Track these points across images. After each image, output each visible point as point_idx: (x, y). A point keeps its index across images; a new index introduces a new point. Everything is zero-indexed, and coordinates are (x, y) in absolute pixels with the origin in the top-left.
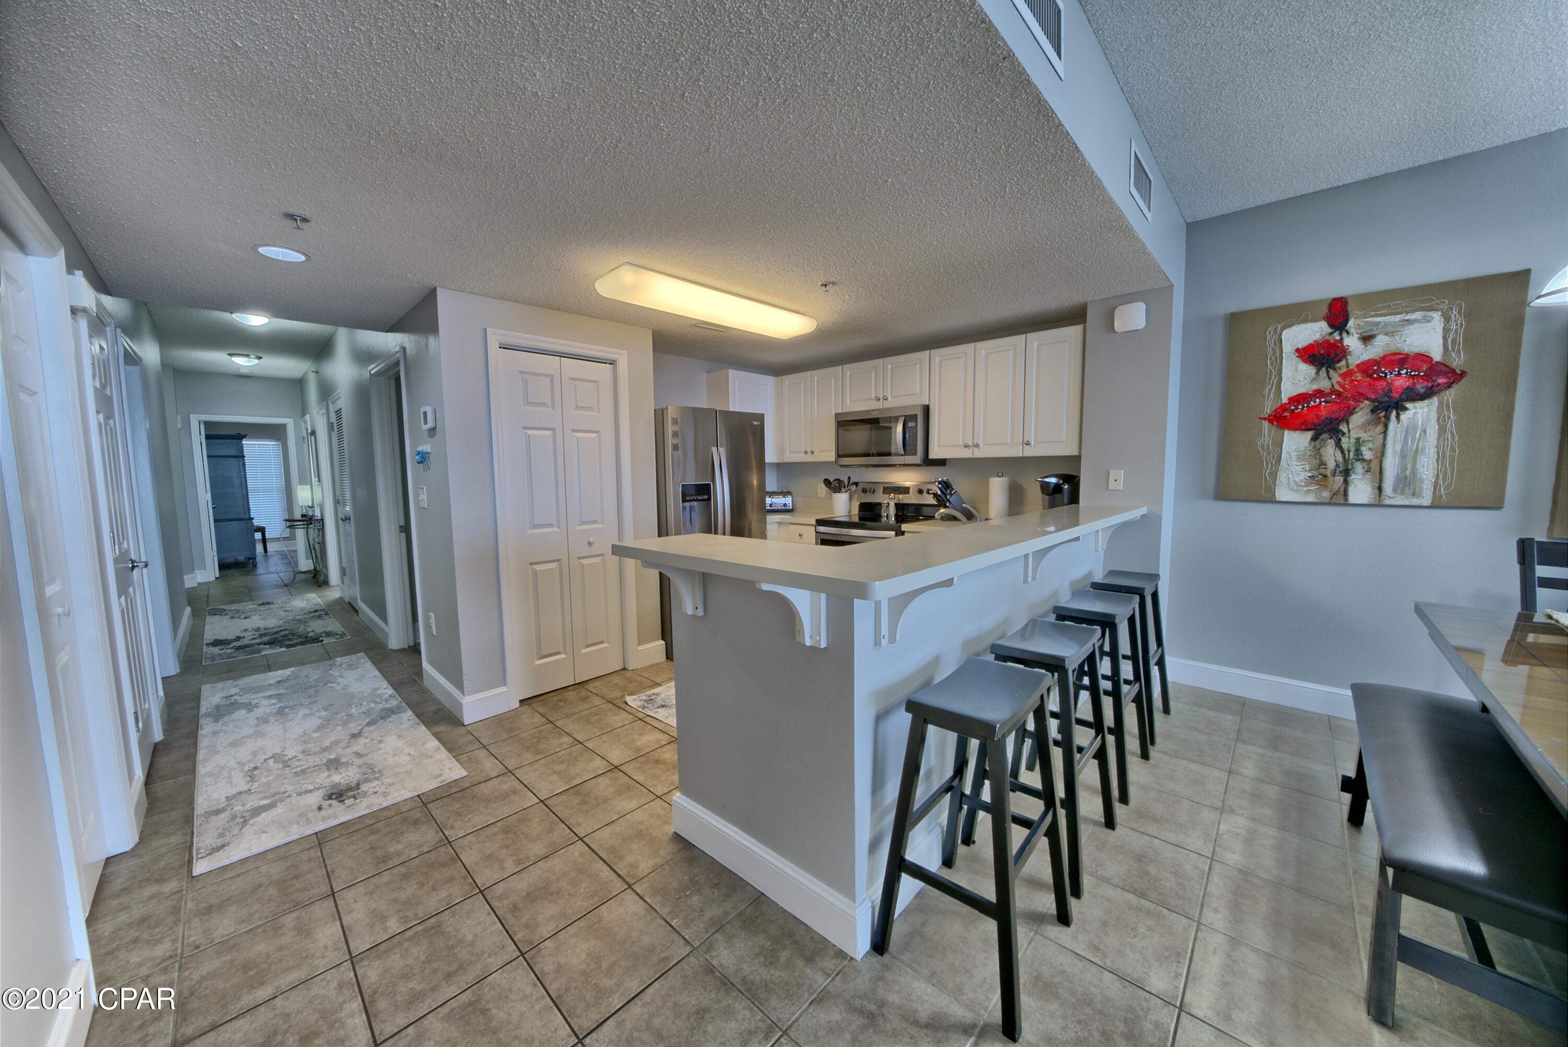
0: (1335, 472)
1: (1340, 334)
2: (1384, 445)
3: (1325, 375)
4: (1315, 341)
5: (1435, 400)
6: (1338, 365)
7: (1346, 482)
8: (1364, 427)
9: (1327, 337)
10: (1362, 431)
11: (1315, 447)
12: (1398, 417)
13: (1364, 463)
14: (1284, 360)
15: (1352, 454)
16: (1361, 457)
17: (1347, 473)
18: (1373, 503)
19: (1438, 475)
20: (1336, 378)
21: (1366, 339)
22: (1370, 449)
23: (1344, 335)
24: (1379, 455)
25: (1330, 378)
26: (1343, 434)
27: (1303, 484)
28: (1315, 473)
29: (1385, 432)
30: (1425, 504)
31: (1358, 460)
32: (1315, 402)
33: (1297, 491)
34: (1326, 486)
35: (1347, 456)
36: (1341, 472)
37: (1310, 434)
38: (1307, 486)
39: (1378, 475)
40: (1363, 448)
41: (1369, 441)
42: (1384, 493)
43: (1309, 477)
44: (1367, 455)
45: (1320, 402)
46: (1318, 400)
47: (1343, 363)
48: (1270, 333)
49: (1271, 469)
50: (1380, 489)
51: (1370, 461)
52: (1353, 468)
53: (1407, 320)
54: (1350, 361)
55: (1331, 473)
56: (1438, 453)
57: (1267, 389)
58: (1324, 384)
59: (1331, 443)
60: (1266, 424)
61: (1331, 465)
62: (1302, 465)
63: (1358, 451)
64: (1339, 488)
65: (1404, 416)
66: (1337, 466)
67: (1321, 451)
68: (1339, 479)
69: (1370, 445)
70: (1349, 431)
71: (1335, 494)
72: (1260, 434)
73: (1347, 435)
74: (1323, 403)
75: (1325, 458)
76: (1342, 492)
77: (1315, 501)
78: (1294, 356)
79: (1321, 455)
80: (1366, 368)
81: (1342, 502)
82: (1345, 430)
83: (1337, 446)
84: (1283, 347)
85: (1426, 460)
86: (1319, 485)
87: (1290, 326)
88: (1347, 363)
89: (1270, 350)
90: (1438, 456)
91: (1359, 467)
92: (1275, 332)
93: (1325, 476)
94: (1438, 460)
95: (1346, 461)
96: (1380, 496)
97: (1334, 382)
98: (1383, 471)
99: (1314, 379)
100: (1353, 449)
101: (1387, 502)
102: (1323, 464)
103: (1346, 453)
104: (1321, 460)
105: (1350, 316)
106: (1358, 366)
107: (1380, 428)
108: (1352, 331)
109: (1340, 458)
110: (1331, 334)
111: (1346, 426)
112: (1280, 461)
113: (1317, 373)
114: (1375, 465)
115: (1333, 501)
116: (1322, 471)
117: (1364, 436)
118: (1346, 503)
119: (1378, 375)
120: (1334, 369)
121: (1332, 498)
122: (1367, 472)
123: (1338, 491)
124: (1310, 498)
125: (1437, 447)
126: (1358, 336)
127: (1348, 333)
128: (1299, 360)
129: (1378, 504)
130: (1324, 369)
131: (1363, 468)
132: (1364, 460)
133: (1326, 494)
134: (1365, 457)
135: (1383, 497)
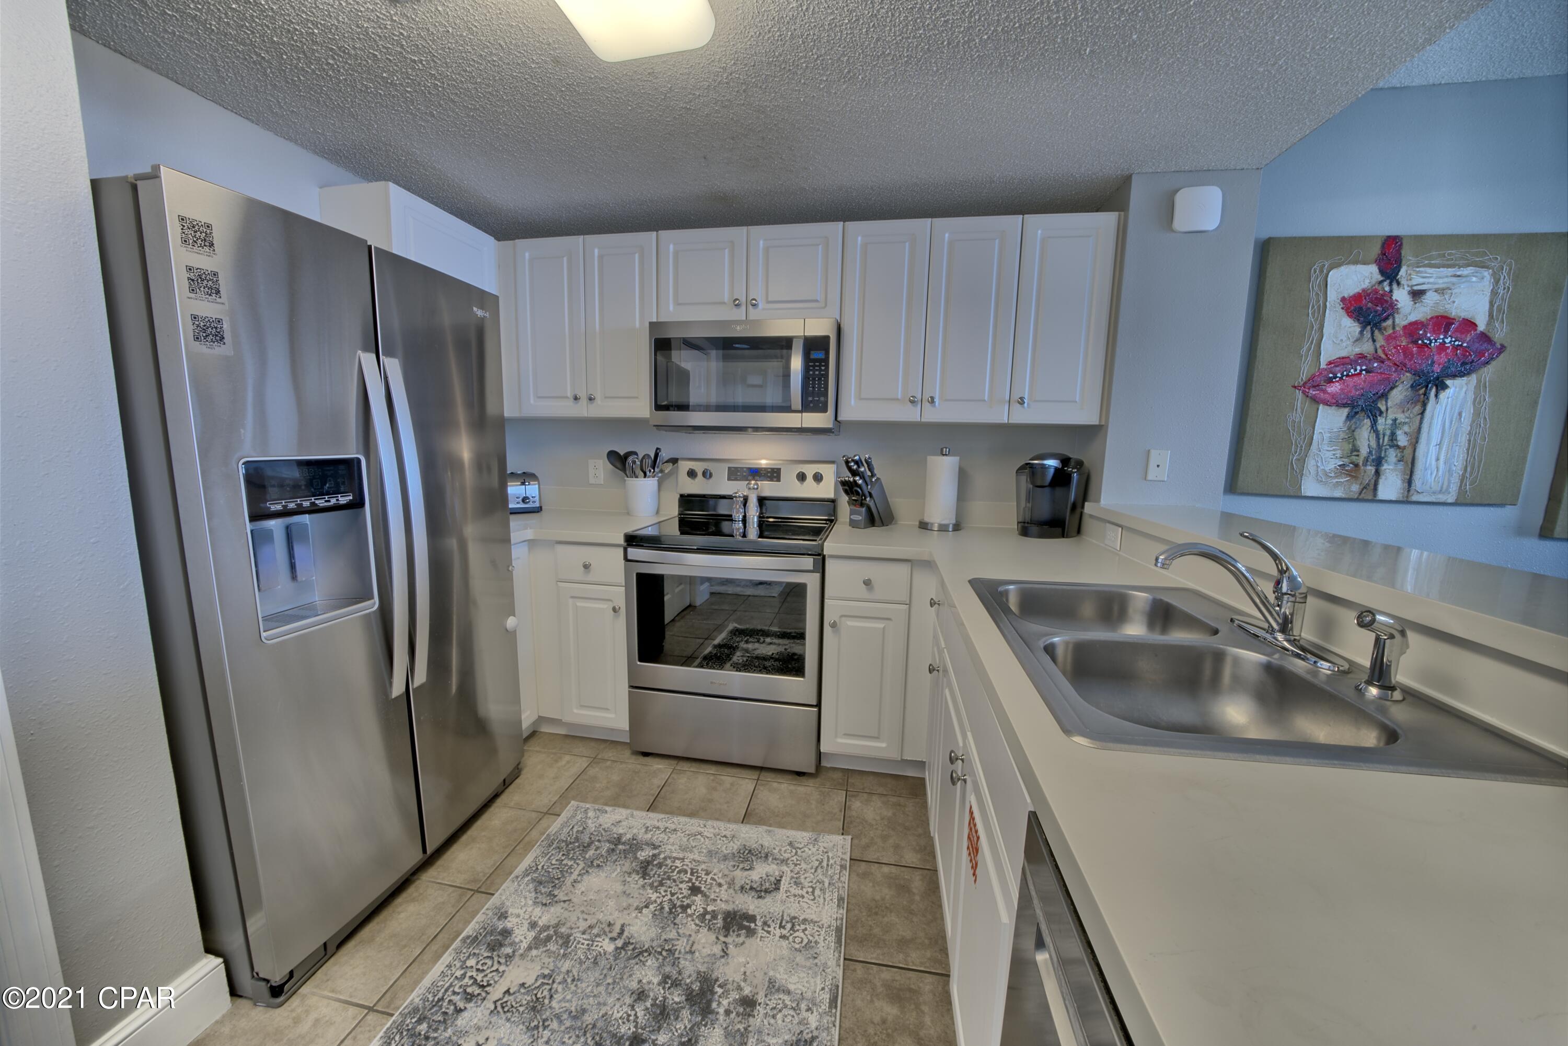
0: (1367, 461)
1: (1390, 285)
2: (1420, 429)
3: (1369, 336)
4: (1364, 290)
5: (1474, 378)
6: (1384, 324)
7: (1377, 473)
8: (1402, 407)
9: (1376, 287)
10: (1400, 411)
11: (1349, 428)
12: (1436, 396)
13: (1398, 451)
14: (1327, 311)
15: (1386, 438)
16: (1395, 443)
17: (1379, 462)
18: (1401, 499)
19: (1466, 467)
20: (1380, 340)
21: (1417, 295)
22: (1405, 433)
23: (1395, 286)
24: (1414, 441)
25: (1374, 341)
26: (1381, 413)
27: (1332, 475)
28: (1346, 460)
29: (1422, 413)
30: (1450, 501)
31: (1391, 446)
32: (1356, 370)
33: (1325, 483)
34: (1356, 478)
35: (1381, 441)
36: (1373, 460)
37: (1345, 411)
38: (1336, 477)
39: (1410, 466)
40: (1399, 433)
41: (1405, 423)
42: (1413, 488)
43: (1340, 466)
44: (1402, 440)
45: (1361, 370)
46: (1359, 368)
47: (1389, 322)
48: (1315, 272)
49: (1299, 454)
50: (1410, 482)
51: (1404, 448)
52: (1386, 456)
53: (1459, 276)
54: (1397, 321)
55: (1363, 462)
56: (1469, 441)
57: (1305, 349)
58: (1366, 347)
59: (1367, 422)
60: (1299, 395)
61: (1364, 451)
62: (1334, 450)
63: (1393, 436)
64: (1370, 481)
65: (1443, 395)
66: (1370, 452)
67: (1355, 433)
68: (1371, 469)
69: (1406, 428)
70: (1387, 410)
71: (1365, 488)
72: (1292, 407)
73: (1384, 415)
74: (1364, 372)
75: (1358, 443)
76: (1372, 487)
77: (1344, 496)
78: (1339, 307)
79: (1355, 439)
80: (1413, 329)
81: (1370, 498)
82: (1383, 408)
83: (1372, 427)
84: (1328, 293)
85: (1458, 447)
86: (1350, 476)
87: (1338, 265)
88: (1394, 322)
89: (1313, 295)
90: (1469, 444)
91: (1392, 455)
92: (1321, 271)
93: (1356, 465)
94: (1468, 450)
95: (1379, 447)
96: (1409, 491)
97: (1378, 346)
98: (1416, 461)
99: (1357, 340)
100: (1388, 432)
101: (1415, 498)
102: (1355, 450)
103: (1381, 436)
104: (1354, 445)
105: (1403, 262)
106: (1405, 327)
107: (1418, 408)
108: (1403, 281)
109: (1373, 444)
110: (1381, 282)
111: (1384, 402)
112: (1311, 444)
113: (1361, 332)
114: (1408, 452)
115: (1362, 495)
116: (1354, 458)
117: (1401, 417)
118: (1374, 500)
119: (1423, 341)
120: (1380, 330)
121: (1360, 494)
122: (1399, 461)
123: (1368, 484)
124: (1338, 493)
125: (1470, 433)
126: (1409, 289)
127: (1398, 284)
128: (1343, 313)
129: (1405, 501)
130: (1369, 328)
131: (1396, 456)
132: (1398, 447)
133: (1355, 488)
134: (1399, 443)
135: (1411, 492)
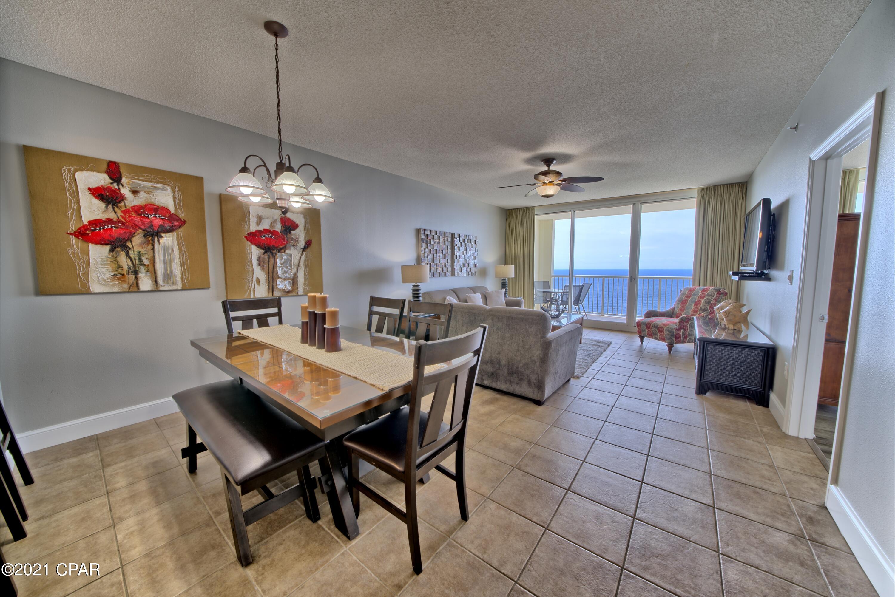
0: (129, 272)
1: (118, 185)
2: (154, 256)
3: (112, 209)
4: (102, 186)
5: (175, 233)
6: (119, 205)
7: (136, 278)
8: (141, 245)
9: (109, 185)
10: (140, 248)
11: (113, 256)
12: (158, 241)
13: (145, 267)
14: (80, 194)
15: (137, 261)
16: (142, 263)
17: (136, 273)
18: (154, 290)
19: (182, 273)
20: (120, 213)
21: (135, 192)
22: (147, 258)
23: (121, 186)
24: (152, 262)
25: (115, 212)
26: (130, 249)
27: (109, 280)
28: (116, 273)
29: (153, 249)
30: (179, 288)
31: (141, 265)
32: (108, 226)
33: (106, 285)
34: (124, 281)
35: (134, 262)
36: (132, 272)
37: (108, 248)
38: (112, 281)
39: (154, 274)
40: (143, 258)
41: (146, 254)
42: (158, 284)
43: (112, 275)
44: (146, 262)
45: (112, 227)
46: (110, 226)
47: (122, 204)
48: (65, 171)
49: (83, 270)
50: (156, 281)
51: (148, 265)
52: (139, 269)
53: (155, 187)
54: (127, 204)
55: (126, 273)
56: (180, 261)
57: (70, 212)
58: (112, 215)
59: (123, 254)
60: (73, 238)
61: (126, 268)
62: (106, 268)
63: (140, 259)
64: (133, 282)
65: (161, 241)
66: (129, 268)
67: (117, 259)
68: (132, 277)
69: (147, 256)
70: (133, 247)
71: (131, 286)
72: (69, 245)
73: (132, 249)
74: (114, 228)
75: (121, 264)
76: (135, 285)
77: (119, 291)
78: (88, 193)
79: (118, 262)
80: (138, 210)
81: (136, 290)
82: (131, 246)
83: (127, 256)
84: (78, 184)
85: (176, 265)
86: (120, 280)
87: (81, 170)
88: (125, 204)
89: (67, 184)
90: (181, 263)
91: (142, 269)
92: (69, 170)
93: (123, 275)
94: (181, 265)
95: (134, 265)
96: (157, 285)
97: (119, 215)
98: (156, 271)
99: (104, 211)
100: (137, 258)
101: (161, 289)
102: (120, 267)
103: (134, 260)
104: (118, 265)
105: (123, 175)
106: (132, 207)
107: (150, 247)
108: (125, 185)
109: (130, 264)
110: (111, 183)
111: (130, 244)
112: (89, 265)
113: (106, 207)
114: (151, 267)
115: (131, 290)
116: (121, 271)
117: (142, 251)
118: (138, 291)
119: (144, 215)
120: (117, 207)
121: (129, 289)
122: (147, 272)
123: (133, 284)
124: (116, 290)
125: (179, 258)
126: (130, 189)
127: (123, 186)
128: (91, 196)
129: (156, 290)
130: (110, 206)
131: (145, 269)
132: (144, 265)
133: (126, 286)
134: (145, 263)
135: (158, 286)
